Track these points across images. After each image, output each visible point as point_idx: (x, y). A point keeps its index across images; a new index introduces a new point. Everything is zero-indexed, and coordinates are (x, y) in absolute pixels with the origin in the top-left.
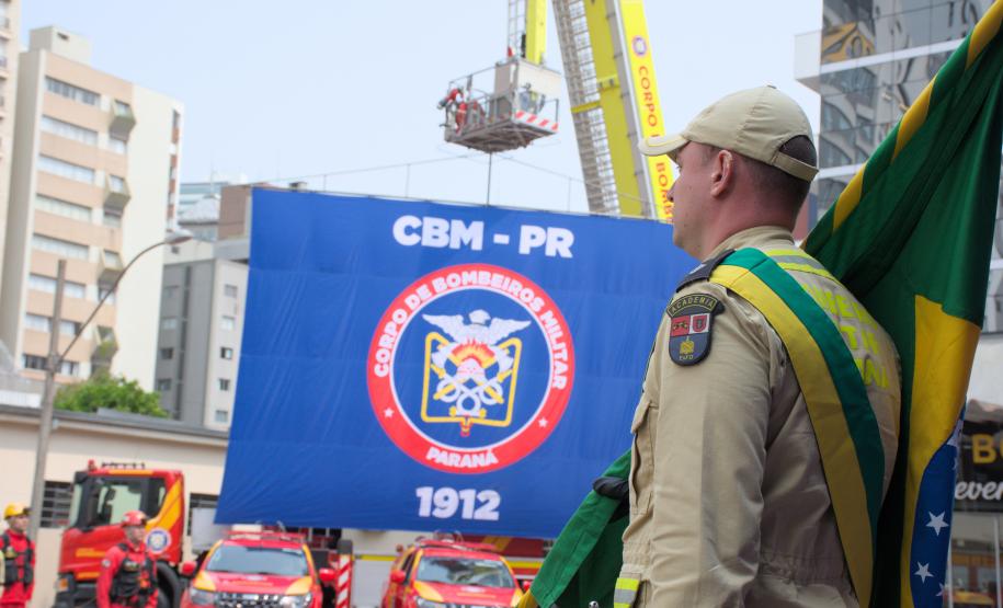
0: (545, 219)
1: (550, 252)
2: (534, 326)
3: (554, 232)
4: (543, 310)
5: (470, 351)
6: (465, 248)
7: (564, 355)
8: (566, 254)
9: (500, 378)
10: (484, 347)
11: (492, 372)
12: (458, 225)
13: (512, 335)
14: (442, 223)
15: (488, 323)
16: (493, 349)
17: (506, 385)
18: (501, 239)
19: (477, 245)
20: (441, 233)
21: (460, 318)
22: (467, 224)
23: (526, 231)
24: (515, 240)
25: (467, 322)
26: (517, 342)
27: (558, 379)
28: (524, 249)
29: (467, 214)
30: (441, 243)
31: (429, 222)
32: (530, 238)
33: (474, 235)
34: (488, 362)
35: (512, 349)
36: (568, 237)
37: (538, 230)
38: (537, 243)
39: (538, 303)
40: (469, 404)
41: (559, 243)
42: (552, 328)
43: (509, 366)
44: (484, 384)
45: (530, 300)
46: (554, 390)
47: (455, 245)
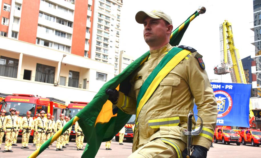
0: (229, 84)
1: (229, 88)
2: (227, 98)
3: (230, 86)
4: (228, 96)
5: (219, 102)
6: (218, 88)
7: (231, 102)
8: (231, 89)
9: (222, 105)
10: (220, 101)
11: (221, 104)
12: (217, 85)
13: (224, 99)
14: (215, 85)
15: (221, 98)
16: (222, 101)
17: (223, 106)
18: (223, 87)
19: (220, 88)
20: (215, 86)
21: (217, 97)
22: (219, 85)
23: (226, 86)
24: (225, 87)
25: (218, 98)
26: (225, 100)
27: (230, 105)
28: (226, 88)
29: (218, 84)
30: (215, 88)
31: (214, 85)
32: (227, 87)
33: (219, 87)
34: (221, 103)
35: (224, 101)
36: (232, 86)
37: (228, 86)
38: (228, 87)
39: (228, 95)
40: (218, 108)
41: (231, 87)
42: (229, 98)
43: (223, 103)
44: (220, 106)
45: (227, 95)
46: (230, 107)
47: (217, 88)
